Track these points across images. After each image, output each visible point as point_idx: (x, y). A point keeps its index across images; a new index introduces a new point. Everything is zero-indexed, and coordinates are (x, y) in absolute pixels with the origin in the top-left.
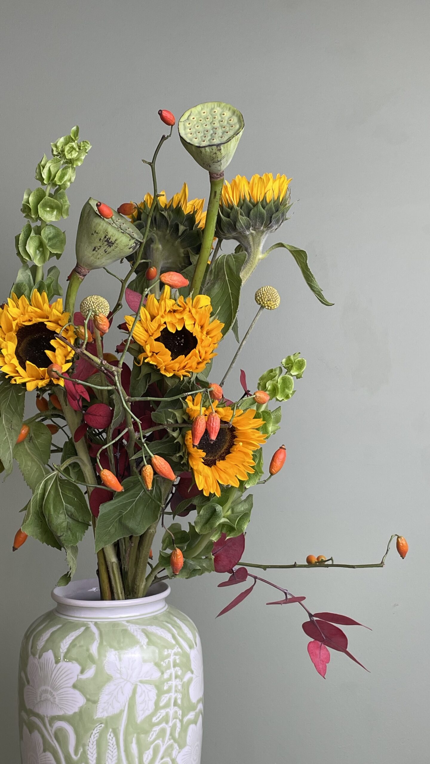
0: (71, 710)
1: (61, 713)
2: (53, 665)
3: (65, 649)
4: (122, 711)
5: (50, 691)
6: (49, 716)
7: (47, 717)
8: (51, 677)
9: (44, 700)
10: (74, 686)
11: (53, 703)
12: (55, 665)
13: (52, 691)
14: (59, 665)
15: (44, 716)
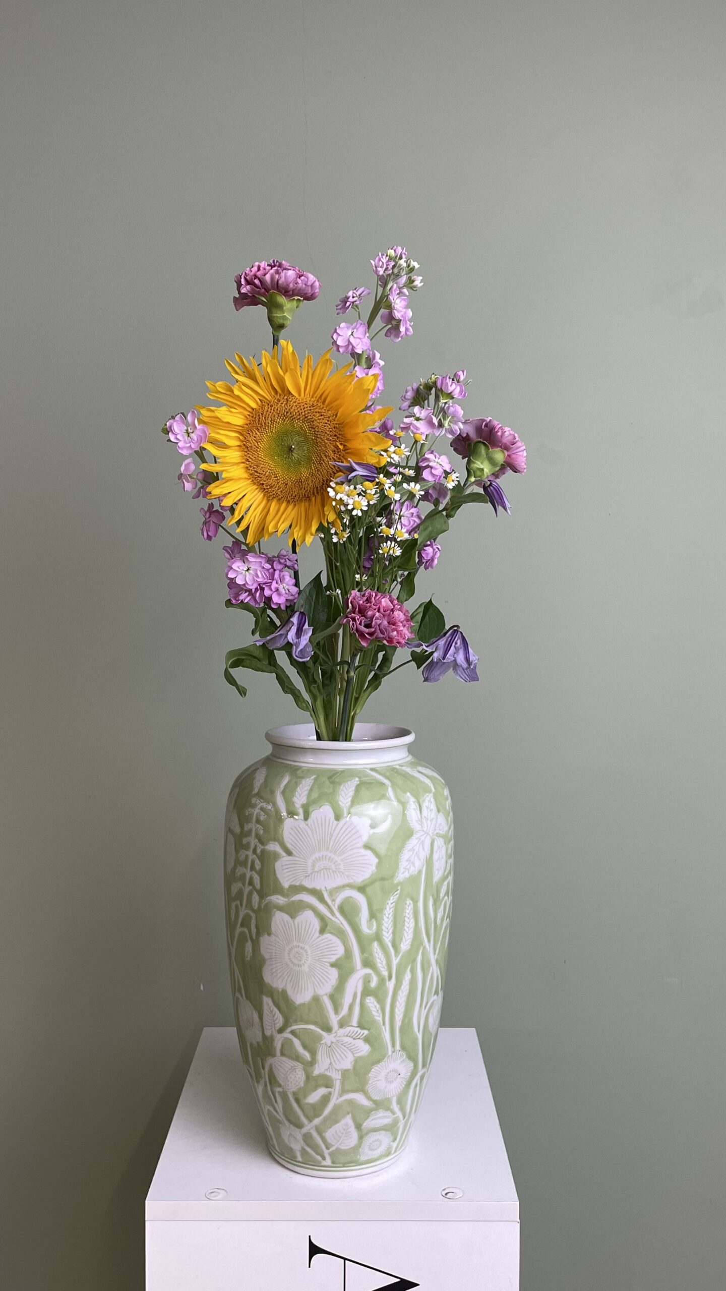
0: (361, 877)
1: (346, 881)
2: (333, 823)
3: (348, 802)
4: (420, 872)
5: (330, 857)
6: (328, 889)
7: (326, 890)
8: (330, 839)
9: (320, 870)
10: (367, 847)
11: (335, 871)
12: (336, 822)
13: (333, 856)
14: (342, 822)
15: (321, 889)
